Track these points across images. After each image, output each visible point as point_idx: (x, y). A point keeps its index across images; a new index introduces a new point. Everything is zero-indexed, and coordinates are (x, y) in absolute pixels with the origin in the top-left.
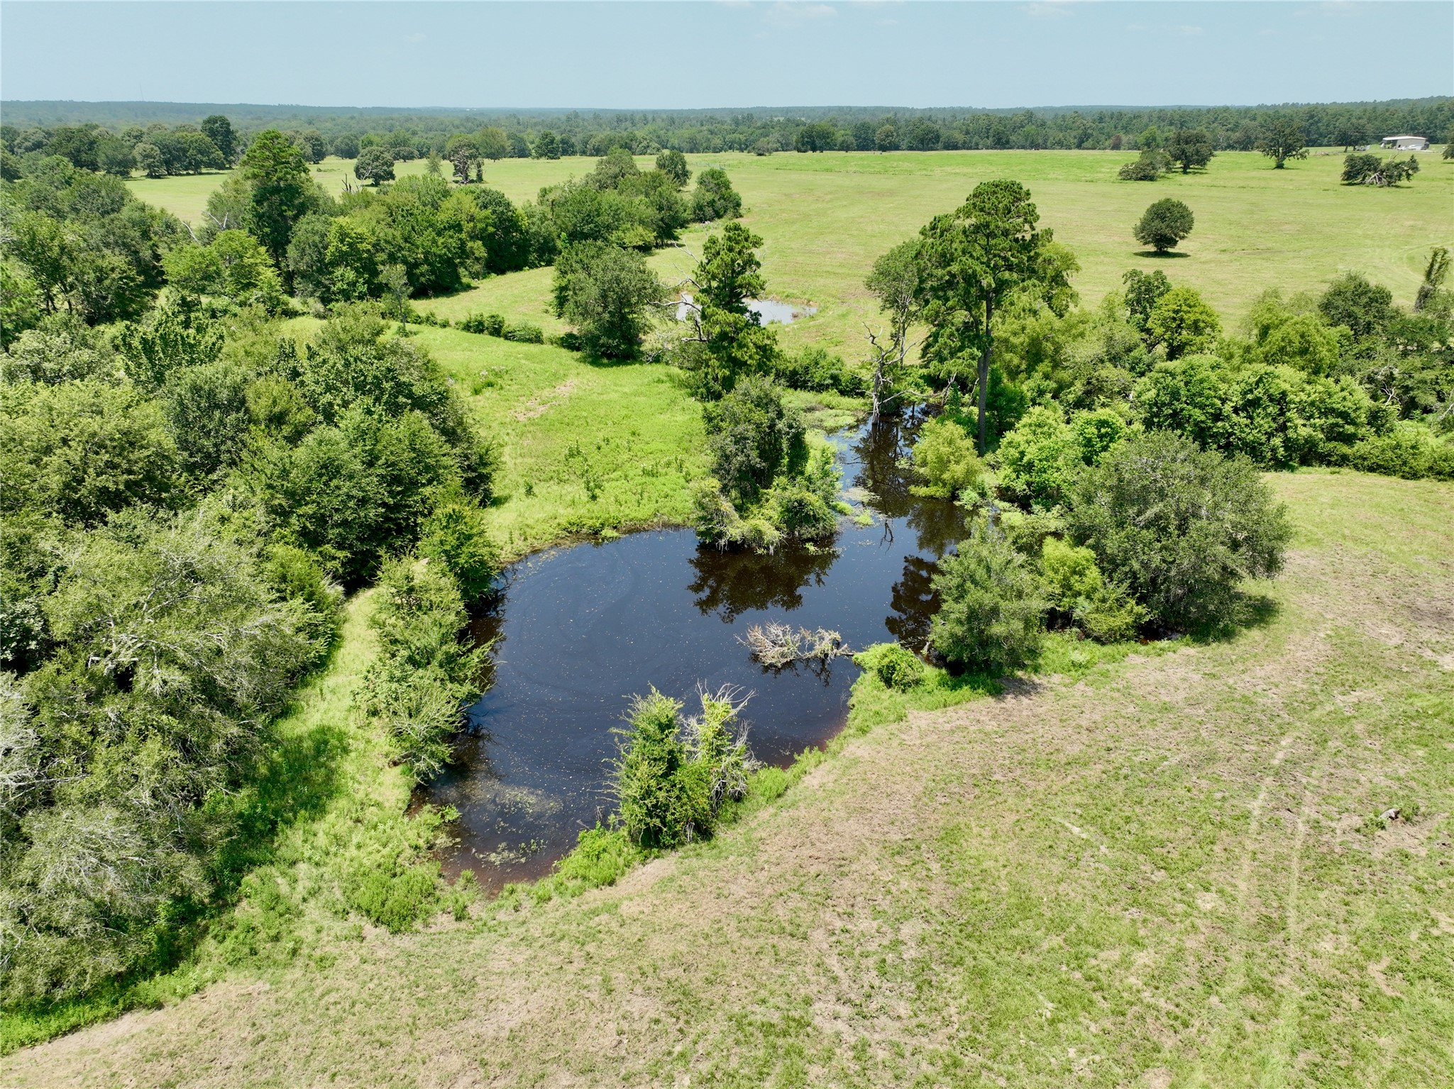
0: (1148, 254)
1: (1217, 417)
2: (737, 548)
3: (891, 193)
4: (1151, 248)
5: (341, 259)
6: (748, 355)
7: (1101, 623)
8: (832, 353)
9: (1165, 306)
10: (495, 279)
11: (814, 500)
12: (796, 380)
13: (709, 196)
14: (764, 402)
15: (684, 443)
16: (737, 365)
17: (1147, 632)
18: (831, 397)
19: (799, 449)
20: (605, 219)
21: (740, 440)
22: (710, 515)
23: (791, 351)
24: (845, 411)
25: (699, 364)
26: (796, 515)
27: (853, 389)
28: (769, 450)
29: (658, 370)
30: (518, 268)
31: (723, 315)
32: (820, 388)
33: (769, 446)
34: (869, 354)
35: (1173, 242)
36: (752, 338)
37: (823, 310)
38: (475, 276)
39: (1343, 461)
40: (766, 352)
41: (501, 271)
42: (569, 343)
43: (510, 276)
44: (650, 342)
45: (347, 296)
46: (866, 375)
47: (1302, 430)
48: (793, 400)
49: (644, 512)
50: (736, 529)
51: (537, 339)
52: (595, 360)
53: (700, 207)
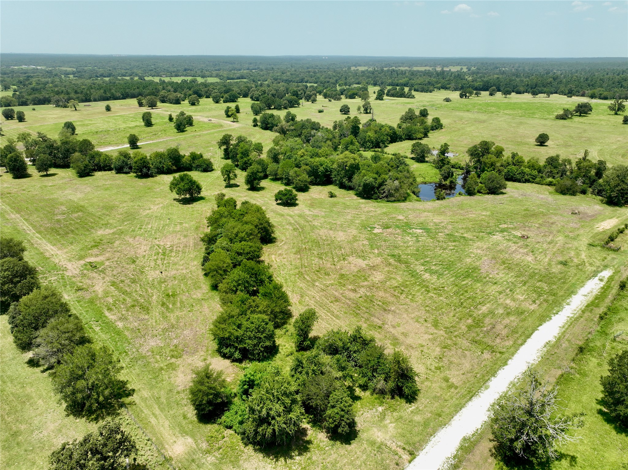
0: (537, 145)
1: (515, 175)
3: (484, 122)
4: (539, 144)
5: (369, 141)
6: (446, 162)
7: (484, 192)
8: (459, 163)
9: (516, 158)
11: (454, 180)
12: (453, 166)
13: (435, 124)
14: (449, 169)
15: (436, 174)
16: (444, 164)
17: (488, 193)
18: (458, 170)
19: (452, 175)
20: (413, 132)
21: (445, 173)
22: (441, 181)
23: (453, 162)
24: (460, 172)
25: (438, 163)
26: (451, 182)
27: (462, 169)
28: (449, 175)
29: (429, 164)
30: (395, 142)
31: (442, 156)
32: (457, 168)
33: (449, 173)
34: (464, 163)
35: (544, 143)
36: (447, 160)
37: (459, 155)
38: (388, 144)
39: (533, 182)
40: (449, 162)
41: (392, 143)
42: (412, 158)
43: (394, 144)
44: (427, 159)
45: (368, 147)
46: (464, 167)
47: (526, 177)
48: (452, 169)
49: (432, 181)
50: (444, 183)
51: (407, 157)
52: (418, 162)
53: (432, 127)
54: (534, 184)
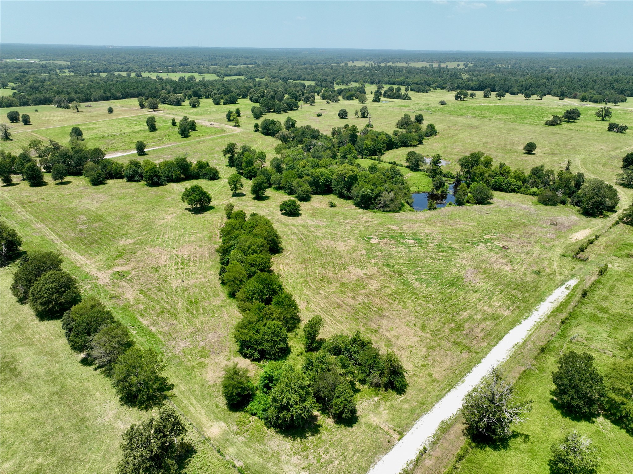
0: (525, 153)
1: (501, 185)
2: (436, 195)
3: (477, 127)
4: (527, 152)
5: (366, 149)
6: (438, 172)
7: (472, 202)
8: (451, 172)
9: (504, 168)
10: (388, 152)
11: (445, 190)
12: (445, 176)
13: (429, 131)
14: (440, 179)
15: (429, 183)
16: (436, 173)
17: (476, 204)
18: (450, 179)
19: (444, 185)
20: (408, 139)
21: (436, 183)
22: (433, 191)
23: (444, 171)
24: (452, 181)
25: (431, 172)
26: (443, 192)
27: (453, 178)
28: (440, 185)
29: (422, 173)
30: (391, 149)
31: (435, 166)
32: (448, 177)
33: (440, 184)
34: (456, 173)
35: (532, 151)
36: (439, 170)
37: (452, 163)
38: (384, 151)
39: (518, 192)
40: (441, 172)
41: (388, 150)
42: (407, 167)
43: (390, 151)
44: (421, 168)
45: (365, 155)
46: (455, 176)
47: (512, 187)
48: (444, 179)
49: (425, 190)
50: (436, 193)
51: (402, 166)
52: (412, 170)
53: (427, 134)
54: (519, 194)
